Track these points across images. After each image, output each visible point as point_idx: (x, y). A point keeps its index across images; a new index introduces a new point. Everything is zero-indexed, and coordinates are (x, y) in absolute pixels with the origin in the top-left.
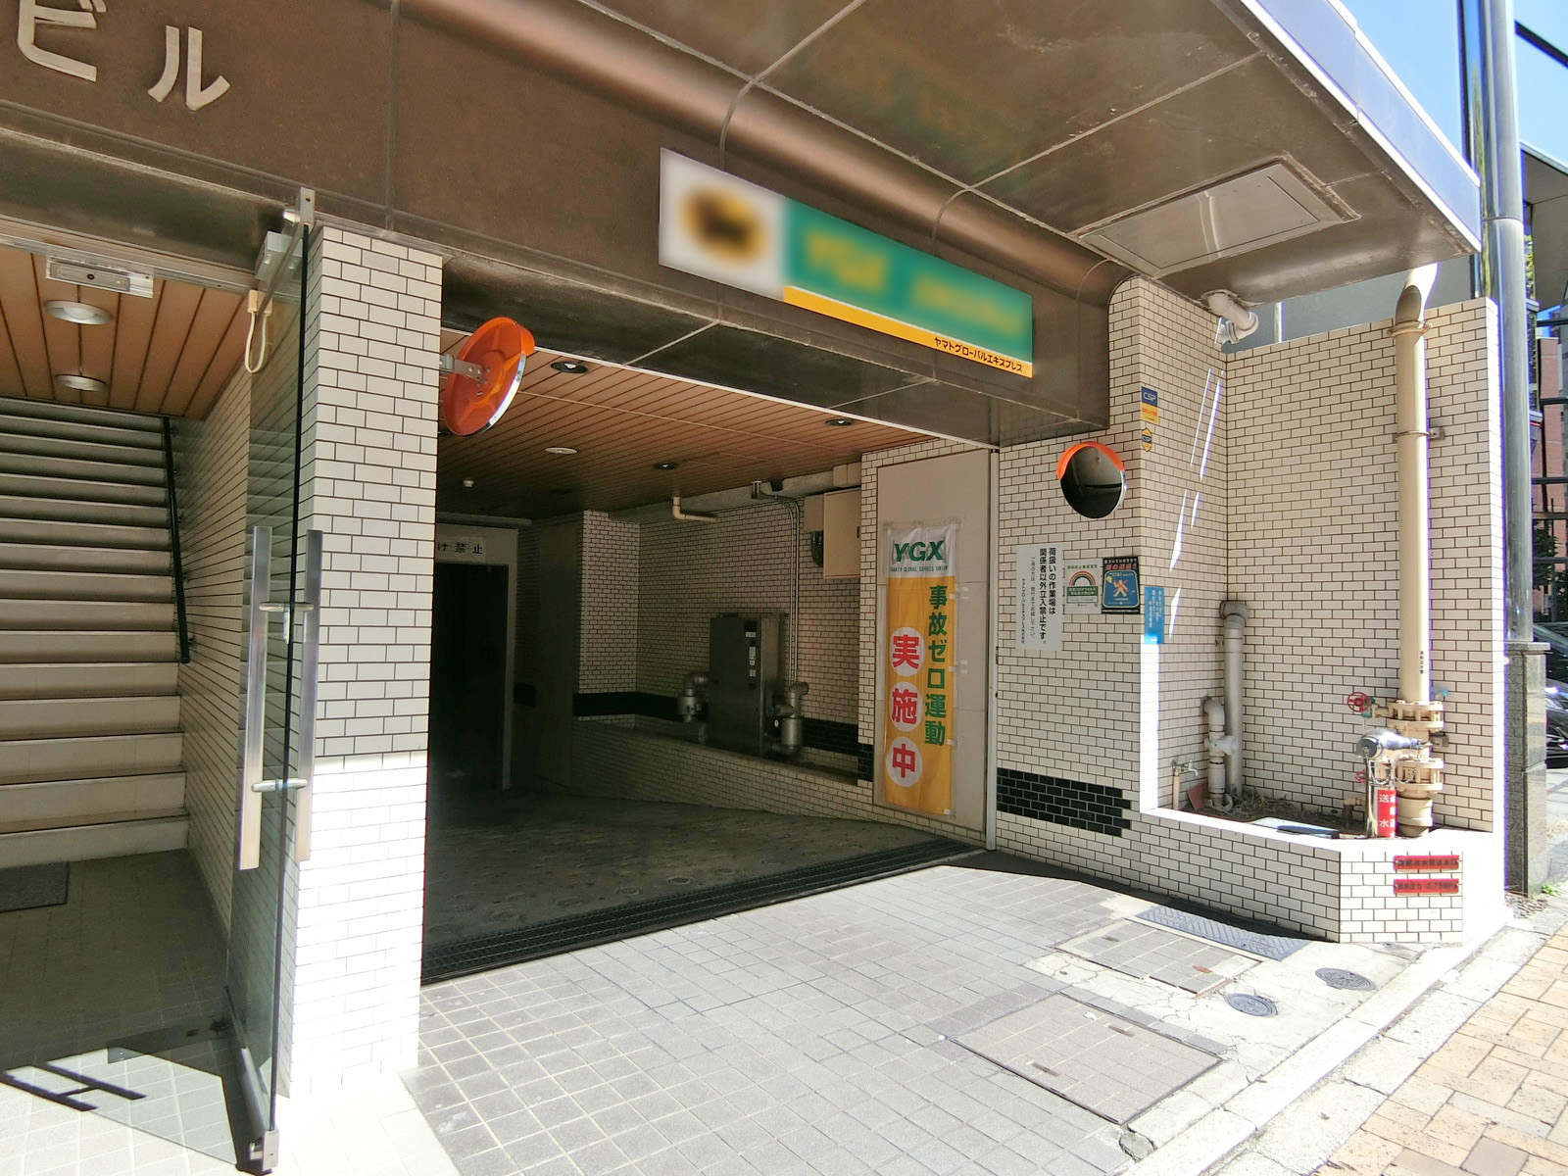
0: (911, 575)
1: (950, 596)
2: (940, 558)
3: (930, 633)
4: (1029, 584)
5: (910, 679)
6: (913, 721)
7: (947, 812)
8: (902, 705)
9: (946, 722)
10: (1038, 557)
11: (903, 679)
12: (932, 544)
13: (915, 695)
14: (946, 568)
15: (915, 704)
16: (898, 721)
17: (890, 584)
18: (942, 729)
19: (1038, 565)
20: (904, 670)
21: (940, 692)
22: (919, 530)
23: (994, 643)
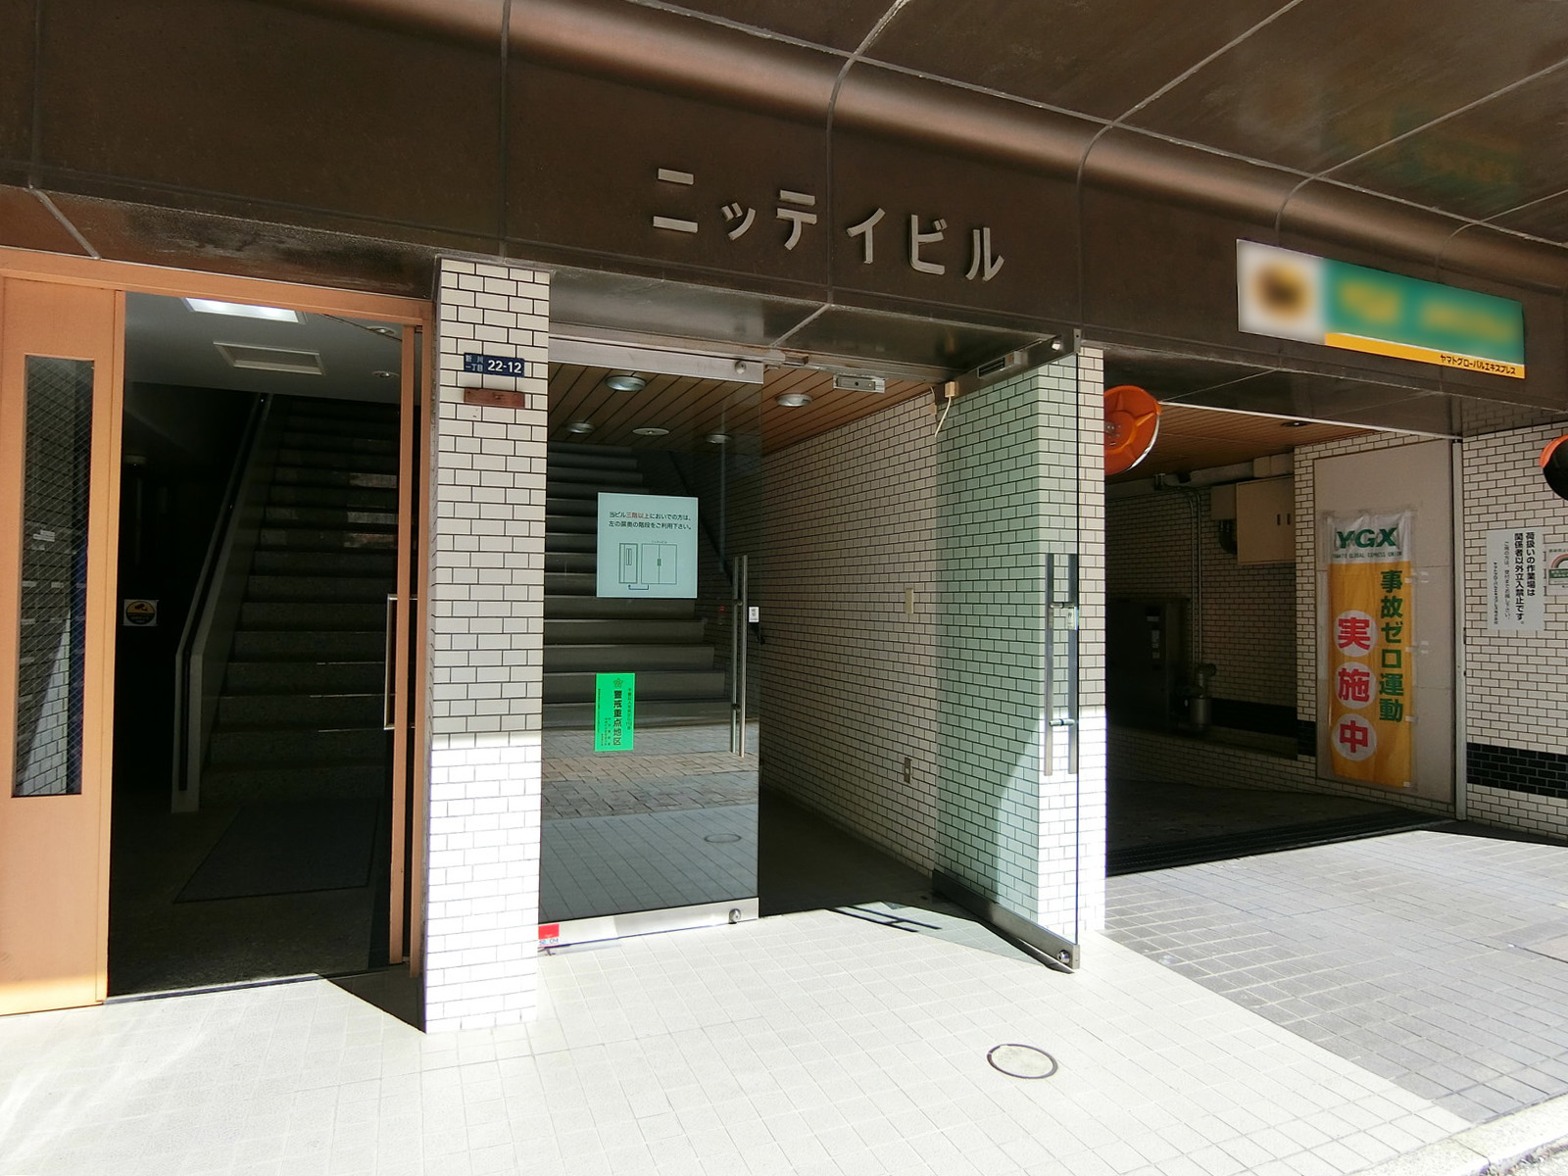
0: (1358, 561)
1: (1406, 581)
2: (1392, 544)
3: (1383, 616)
4: (1502, 568)
5: (1360, 660)
6: (1366, 699)
7: (1406, 784)
8: (1353, 684)
9: (1404, 700)
10: (1513, 541)
11: (1351, 659)
12: (1383, 531)
13: (1368, 675)
14: (1400, 553)
15: (1367, 683)
16: (1346, 698)
17: (1332, 571)
18: (1399, 706)
19: (1513, 549)
20: (1353, 650)
21: (1396, 671)
22: (1366, 518)
23: (1460, 625)
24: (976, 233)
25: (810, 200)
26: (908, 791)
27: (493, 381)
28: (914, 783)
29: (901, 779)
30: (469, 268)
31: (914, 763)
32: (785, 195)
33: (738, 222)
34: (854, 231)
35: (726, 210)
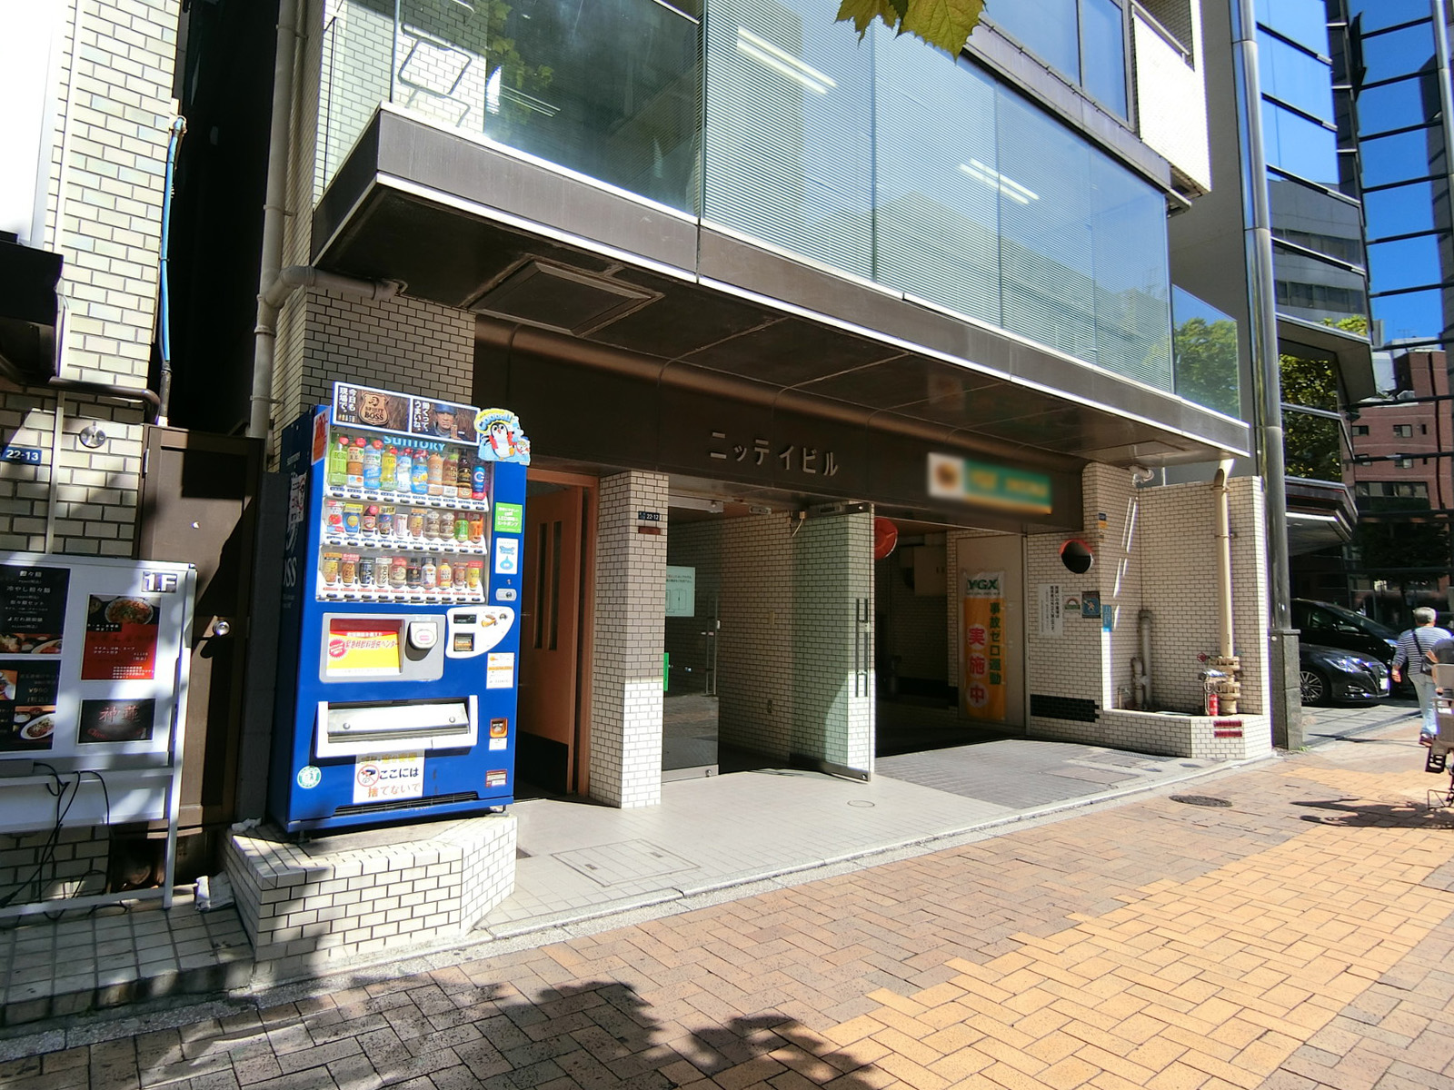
0: (979, 597)
1: (1002, 608)
2: (995, 588)
3: (991, 627)
4: (1046, 603)
5: (980, 651)
6: (982, 673)
7: (1003, 719)
8: (975, 665)
9: (1001, 673)
10: (1049, 590)
11: (975, 651)
12: (990, 581)
13: (983, 659)
14: (999, 594)
15: (983, 664)
16: (973, 672)
17: (966, 602)
18: (999, 676)
19: (1050, 594)
20: (977, 646)
21: (997, 657)
22: (982, 573)
23: (1027, 632)
24: (828, 455)
25: (766, 443)
26: (770, 718)
27: (649, 523)
28: (774, 713)
29: (766, 712)
30: (640, 475)
31: (774, 702)
32: (757, 441)
33: (740, 454)
34: (782, 456)
35: (736, 449)
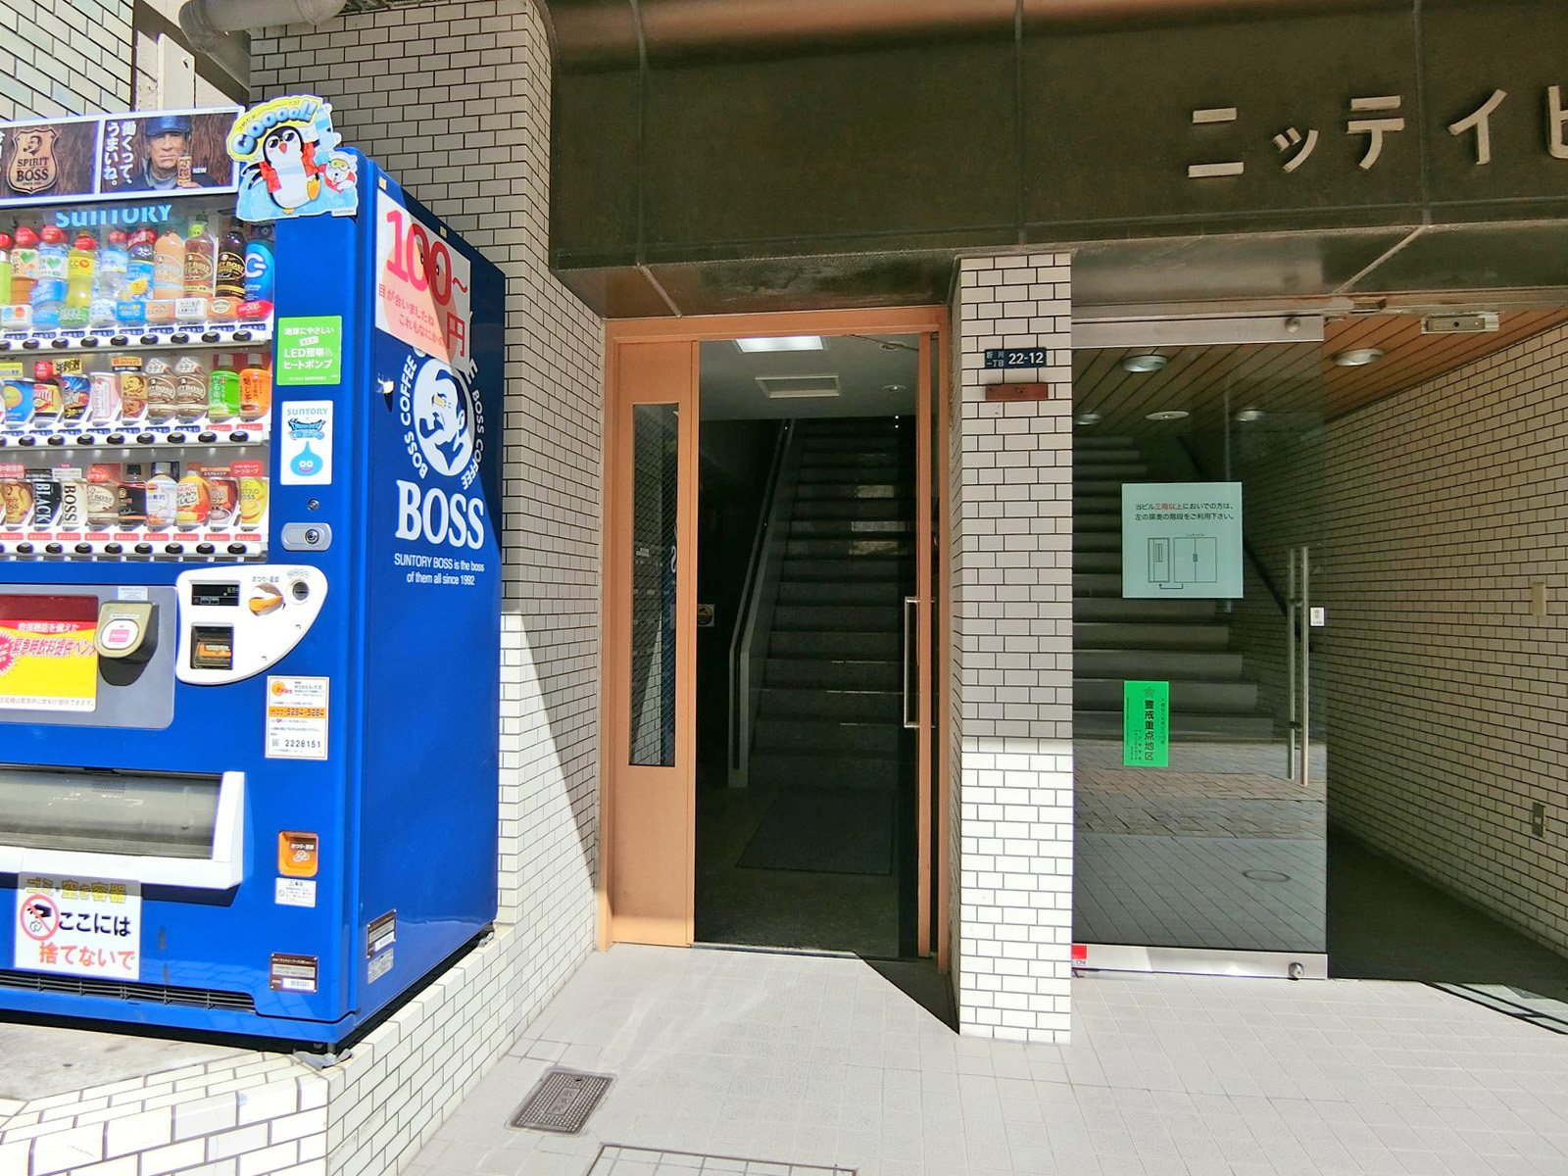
25: (1394, 101)
26: (1536, 845)
27: (1014, 375)
28: (1549, 837)
29: (1528, 829)
30: (988, 263)
31: (1549, 811)
32: (1357, 104)
33: (1295, 150)
34: (1459, 127)
35: (1280, 140)
